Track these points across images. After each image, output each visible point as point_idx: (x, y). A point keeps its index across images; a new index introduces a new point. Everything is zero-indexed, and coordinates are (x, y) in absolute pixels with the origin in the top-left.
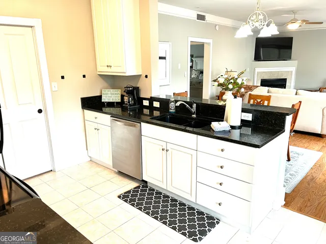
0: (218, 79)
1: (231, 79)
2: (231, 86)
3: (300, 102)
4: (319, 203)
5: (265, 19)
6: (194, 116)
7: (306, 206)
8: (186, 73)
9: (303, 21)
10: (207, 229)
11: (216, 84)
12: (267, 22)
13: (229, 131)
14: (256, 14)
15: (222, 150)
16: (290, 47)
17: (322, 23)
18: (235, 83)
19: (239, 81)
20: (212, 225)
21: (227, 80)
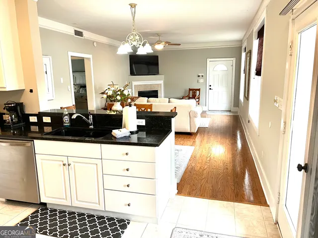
0: (106, 92)
1: (119, 91)
2: (119, 98)
3: (175, 108)
4: (201, 186)
5: (140, 40)
6: (92, 127)
7: (193, 190)
8: (69, 87)
9: (167, 42)
10: (120, 232)
11: (105, 96)
12: (142, 42)
13: (129, 137)
14: (133, 34)
15: (127, 154)
16: (157, 64)
17: (180, 45)
18: (122, 95)
19: (126, 92)
20: (124, 227)
21: (115, 92)
